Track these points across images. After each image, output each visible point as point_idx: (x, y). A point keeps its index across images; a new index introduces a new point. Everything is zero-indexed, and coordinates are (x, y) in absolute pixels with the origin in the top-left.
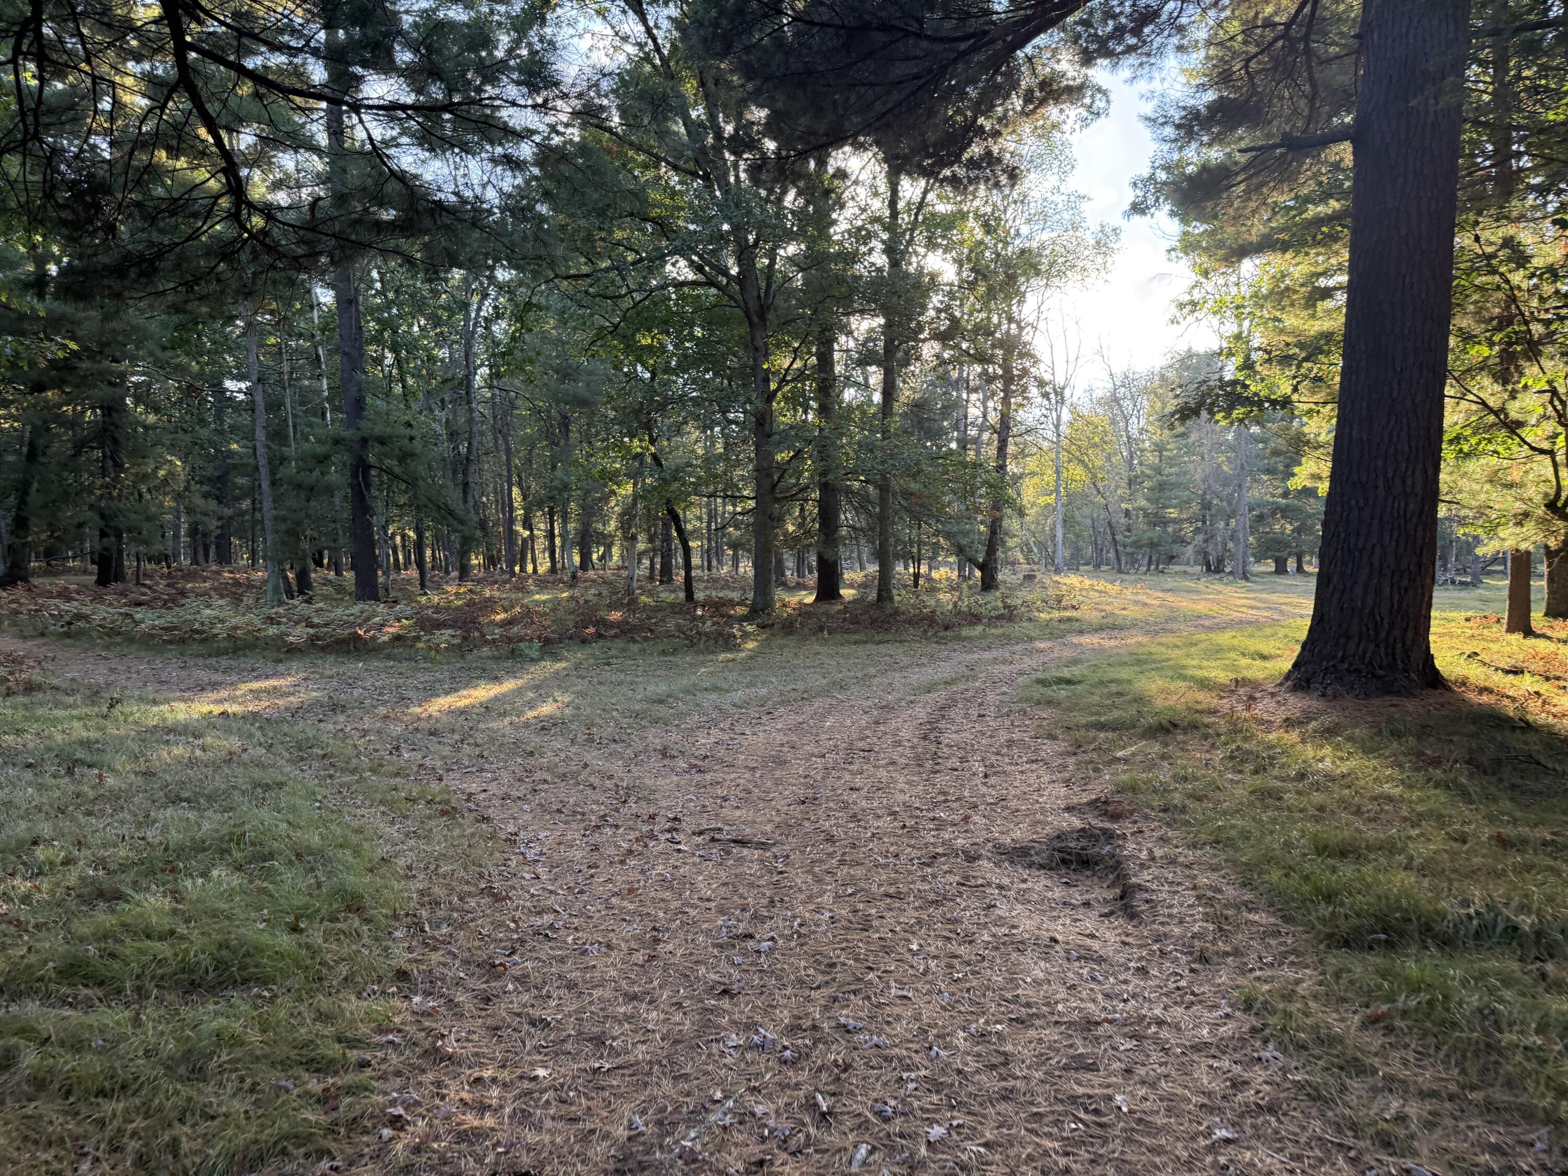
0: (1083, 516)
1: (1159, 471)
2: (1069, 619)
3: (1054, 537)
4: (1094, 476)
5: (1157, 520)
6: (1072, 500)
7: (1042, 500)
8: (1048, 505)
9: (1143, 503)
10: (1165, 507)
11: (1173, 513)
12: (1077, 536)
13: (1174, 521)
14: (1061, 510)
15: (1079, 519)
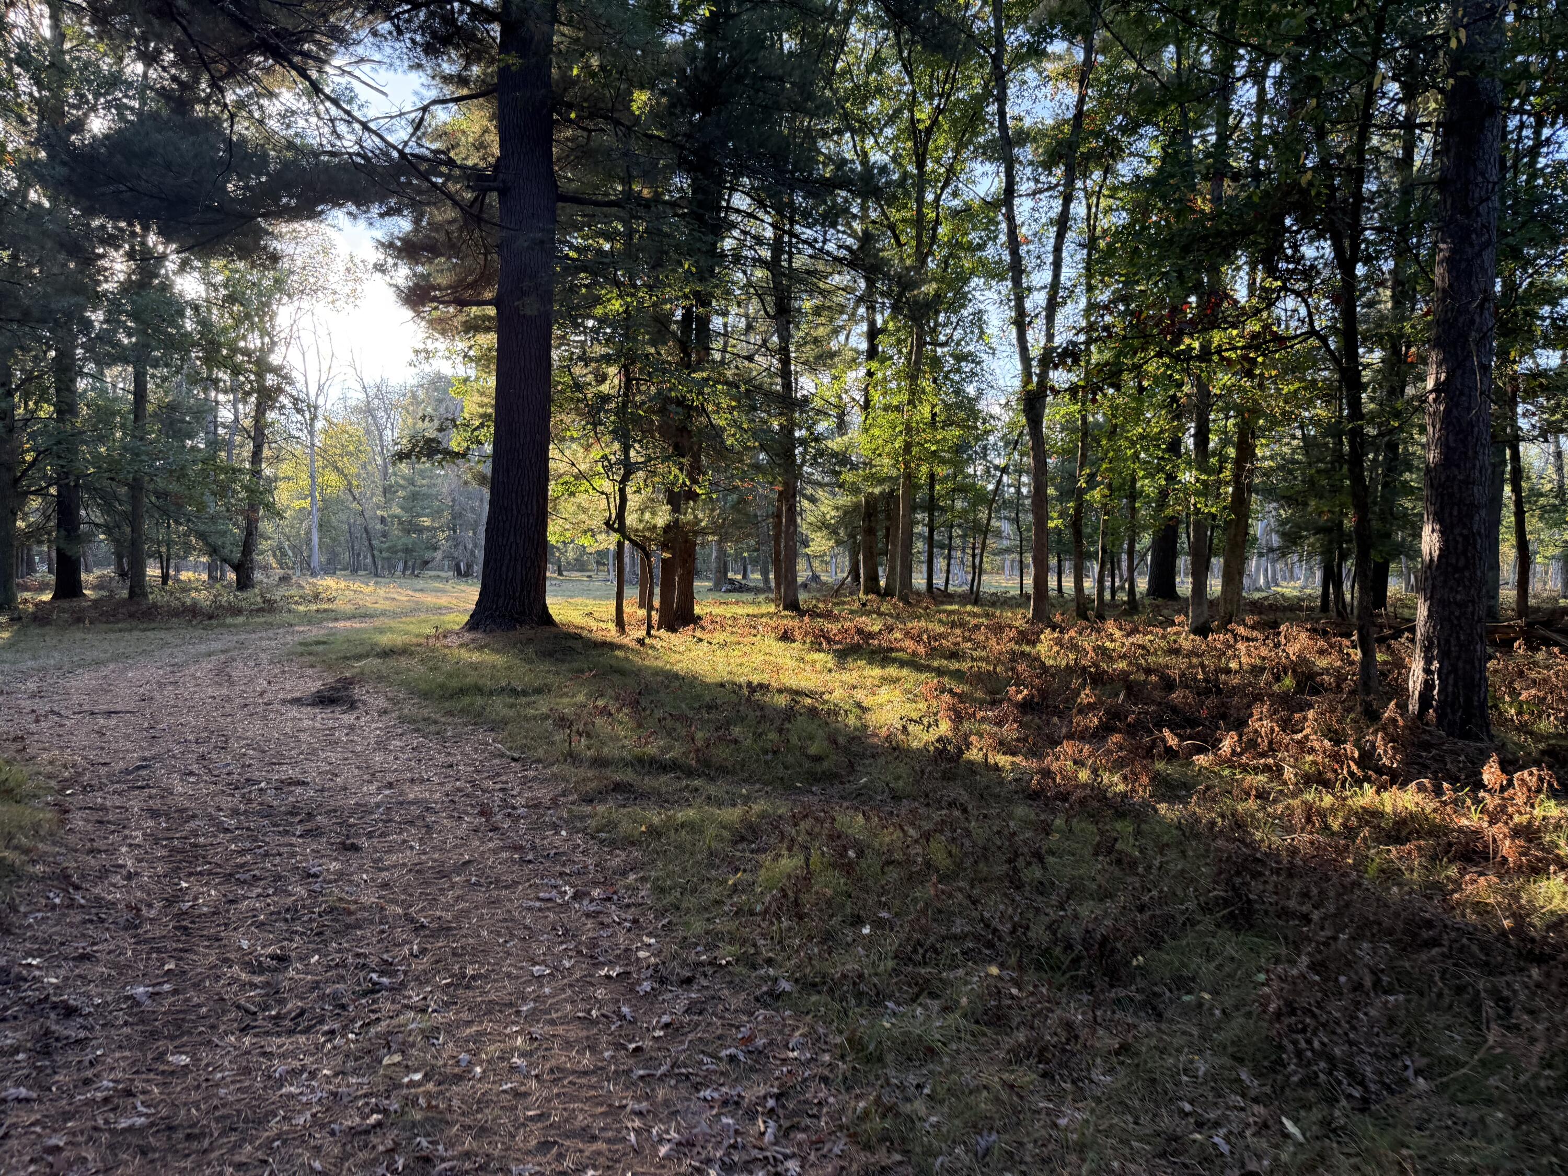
0: (339, 520)
1: (412, 482)
2: (325, 610)
3: (309, 541)
4: (350, 483)
5: (411, 527)
6: (328, 506)
7: (297, 504)
8: (302, 509)
9: (397, 511)
10: (419, 516)
11: (426, 521)
12: (334, 540)
13: (428, 529)
14: (317, 516)
15: (335, 523)
